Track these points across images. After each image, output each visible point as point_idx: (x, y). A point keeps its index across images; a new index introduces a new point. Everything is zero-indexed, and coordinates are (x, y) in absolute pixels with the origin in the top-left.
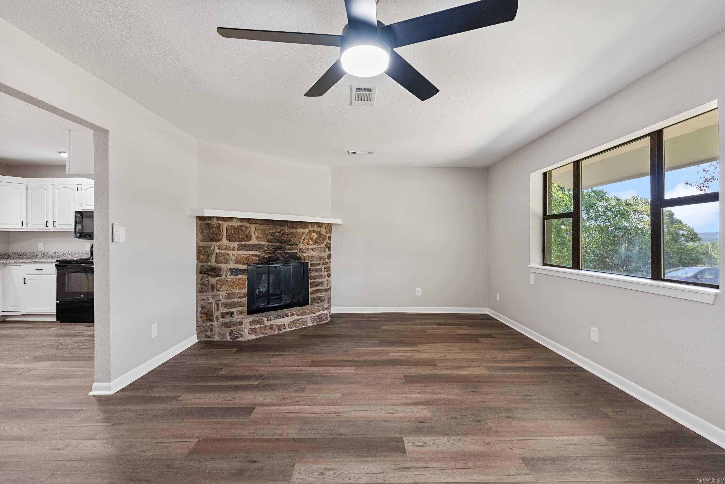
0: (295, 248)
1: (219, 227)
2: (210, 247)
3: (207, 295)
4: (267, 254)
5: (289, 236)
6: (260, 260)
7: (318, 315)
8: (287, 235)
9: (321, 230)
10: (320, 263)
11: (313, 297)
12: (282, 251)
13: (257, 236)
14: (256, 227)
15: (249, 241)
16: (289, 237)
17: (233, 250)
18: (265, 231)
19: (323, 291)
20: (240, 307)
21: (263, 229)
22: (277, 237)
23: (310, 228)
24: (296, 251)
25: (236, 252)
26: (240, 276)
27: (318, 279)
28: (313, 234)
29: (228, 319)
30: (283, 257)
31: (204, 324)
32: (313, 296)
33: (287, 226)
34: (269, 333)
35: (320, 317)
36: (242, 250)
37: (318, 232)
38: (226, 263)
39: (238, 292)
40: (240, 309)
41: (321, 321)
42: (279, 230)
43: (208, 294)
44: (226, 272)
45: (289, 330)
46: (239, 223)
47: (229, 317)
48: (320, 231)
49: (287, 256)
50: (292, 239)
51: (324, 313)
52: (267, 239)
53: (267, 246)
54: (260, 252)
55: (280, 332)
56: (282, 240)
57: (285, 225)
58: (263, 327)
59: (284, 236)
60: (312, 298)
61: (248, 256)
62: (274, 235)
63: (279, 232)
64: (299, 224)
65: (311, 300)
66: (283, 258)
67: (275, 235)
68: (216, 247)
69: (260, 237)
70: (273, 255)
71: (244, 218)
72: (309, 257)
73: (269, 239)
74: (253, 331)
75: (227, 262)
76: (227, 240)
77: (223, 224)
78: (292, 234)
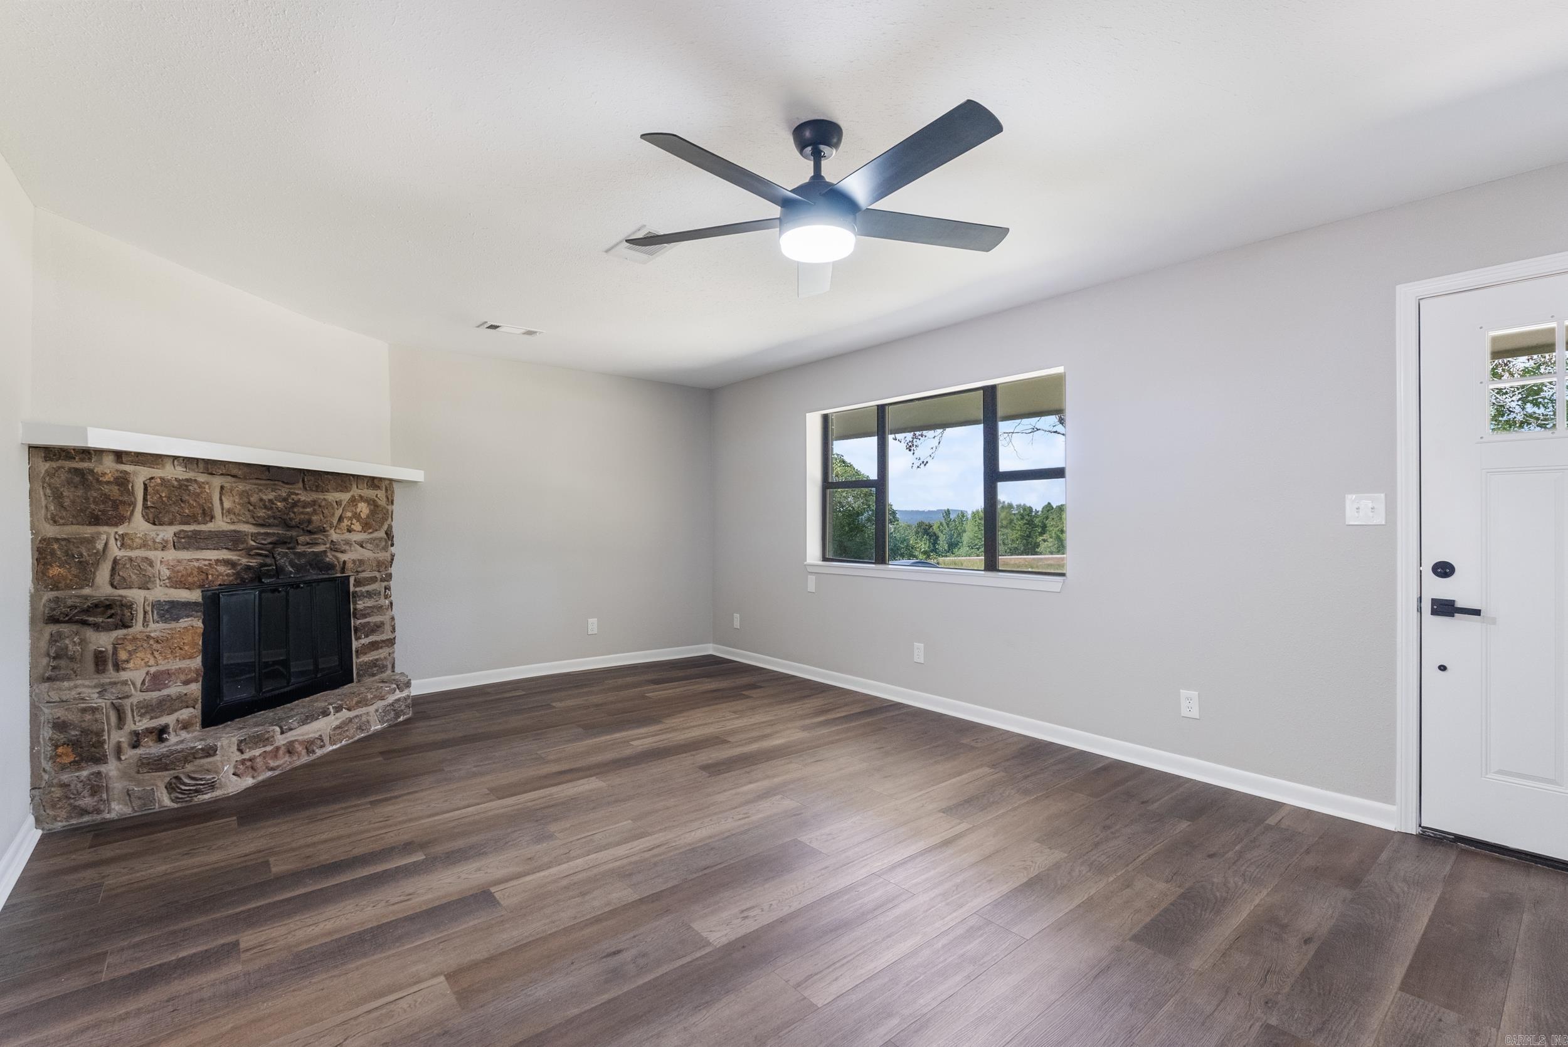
0: (320, 540)
1: (123, 481)
2: (91, 541)
3: (76, 687)
4: (255, 559)
5: (308, 510)
6: (237, 574)
7: (391, 702)
8: (304, 507)
9: (377, 496)
10: (376, 577)
11: (363, 661)
12: (288, 548)
13: (228, 509)
14: (227, 485)
15: (205, 523)
16: (308, 513)
17: (164, 548)
18: (248, 496)
19: (384, 645)
20: (184, 711)
21: (243, 491)
22: (279, 511)
23: (355, 491)
24: (321, 548)
25: (171, 555)
26: (184, 623)
27: (373, 615)
28: (359, 505)
29: (151, 749)
30: (292, 565)
31: (65, 777)
32: (361, 660)
33: (301, 485)
34: (285, 766)
35: (397, 705)
36: (187, 549)
37: (371, 500)
38: (144, 587)
39: (180, 668)
40: (185, 714)
41: (397, 716)
42: (284, 495)
43: (79, 682)
44: (145, 613)
45: (331, 748)
46: (177, 473)
47: (151, 744)
48: (375, 498)
49: (303, 561)
50: (314, 518)
51: (404, 695)
52: (254, 518)
53: (254, 536)
54: (238, 553)
55: (313, 757)
56: (291, 519)
57: (298, 482)
58: (271, 751)
59: (296, 510)
60: (360, 665)
61: (205, 565)
62: (272, 508)
63: (285, 500)
65: (357, 669)
66: (292, 567)
67: (274, 506)
68: (112, 541)
69: (237, 511)
71: (197, 459)
72: (354, 561)
73: (258, 517)
74: (250, 766)
75: (147, 583)
76: (148, 521)
77: (135, 473)
78: (314, 505)
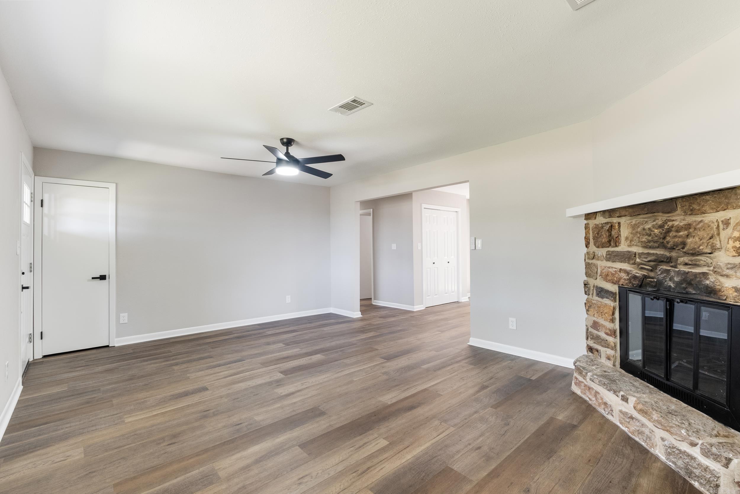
0: (701, 262)
4: (642, 271)
5: (682, 233)
8: (677, 231)
12: (672, 267)
13: (628, 237)
14: (626, 222)
15: (617, 246)
16: (680, 237)
17: (601, 260)
22: (656, 236)
24: (705, 270)
25: (603, 263)
26: (606, 301)
30: (672, 281)
33: (679, 211)
36: (609, 261)
38: (593, 278)
39: (604, 325)
40: (609, 352)
42: (660, 223)
44: (592, 290)
46: (603, 220)
49: (682, 279)
50: (689, 240)
52: (640, 242)
53: (640, 255)
54: (631, 266)
56: (668, 242)
57: (676, 210)
59: (671, 234)
61: (614, 271)
63: (661, 227)
64: (707, 201)
66: (674, 283)
67: (652, 233)
70: (652, 274)
73: (643, 242)
75: (594, 276)
76: (594, 245)
78: (690, 228)
